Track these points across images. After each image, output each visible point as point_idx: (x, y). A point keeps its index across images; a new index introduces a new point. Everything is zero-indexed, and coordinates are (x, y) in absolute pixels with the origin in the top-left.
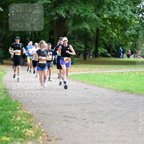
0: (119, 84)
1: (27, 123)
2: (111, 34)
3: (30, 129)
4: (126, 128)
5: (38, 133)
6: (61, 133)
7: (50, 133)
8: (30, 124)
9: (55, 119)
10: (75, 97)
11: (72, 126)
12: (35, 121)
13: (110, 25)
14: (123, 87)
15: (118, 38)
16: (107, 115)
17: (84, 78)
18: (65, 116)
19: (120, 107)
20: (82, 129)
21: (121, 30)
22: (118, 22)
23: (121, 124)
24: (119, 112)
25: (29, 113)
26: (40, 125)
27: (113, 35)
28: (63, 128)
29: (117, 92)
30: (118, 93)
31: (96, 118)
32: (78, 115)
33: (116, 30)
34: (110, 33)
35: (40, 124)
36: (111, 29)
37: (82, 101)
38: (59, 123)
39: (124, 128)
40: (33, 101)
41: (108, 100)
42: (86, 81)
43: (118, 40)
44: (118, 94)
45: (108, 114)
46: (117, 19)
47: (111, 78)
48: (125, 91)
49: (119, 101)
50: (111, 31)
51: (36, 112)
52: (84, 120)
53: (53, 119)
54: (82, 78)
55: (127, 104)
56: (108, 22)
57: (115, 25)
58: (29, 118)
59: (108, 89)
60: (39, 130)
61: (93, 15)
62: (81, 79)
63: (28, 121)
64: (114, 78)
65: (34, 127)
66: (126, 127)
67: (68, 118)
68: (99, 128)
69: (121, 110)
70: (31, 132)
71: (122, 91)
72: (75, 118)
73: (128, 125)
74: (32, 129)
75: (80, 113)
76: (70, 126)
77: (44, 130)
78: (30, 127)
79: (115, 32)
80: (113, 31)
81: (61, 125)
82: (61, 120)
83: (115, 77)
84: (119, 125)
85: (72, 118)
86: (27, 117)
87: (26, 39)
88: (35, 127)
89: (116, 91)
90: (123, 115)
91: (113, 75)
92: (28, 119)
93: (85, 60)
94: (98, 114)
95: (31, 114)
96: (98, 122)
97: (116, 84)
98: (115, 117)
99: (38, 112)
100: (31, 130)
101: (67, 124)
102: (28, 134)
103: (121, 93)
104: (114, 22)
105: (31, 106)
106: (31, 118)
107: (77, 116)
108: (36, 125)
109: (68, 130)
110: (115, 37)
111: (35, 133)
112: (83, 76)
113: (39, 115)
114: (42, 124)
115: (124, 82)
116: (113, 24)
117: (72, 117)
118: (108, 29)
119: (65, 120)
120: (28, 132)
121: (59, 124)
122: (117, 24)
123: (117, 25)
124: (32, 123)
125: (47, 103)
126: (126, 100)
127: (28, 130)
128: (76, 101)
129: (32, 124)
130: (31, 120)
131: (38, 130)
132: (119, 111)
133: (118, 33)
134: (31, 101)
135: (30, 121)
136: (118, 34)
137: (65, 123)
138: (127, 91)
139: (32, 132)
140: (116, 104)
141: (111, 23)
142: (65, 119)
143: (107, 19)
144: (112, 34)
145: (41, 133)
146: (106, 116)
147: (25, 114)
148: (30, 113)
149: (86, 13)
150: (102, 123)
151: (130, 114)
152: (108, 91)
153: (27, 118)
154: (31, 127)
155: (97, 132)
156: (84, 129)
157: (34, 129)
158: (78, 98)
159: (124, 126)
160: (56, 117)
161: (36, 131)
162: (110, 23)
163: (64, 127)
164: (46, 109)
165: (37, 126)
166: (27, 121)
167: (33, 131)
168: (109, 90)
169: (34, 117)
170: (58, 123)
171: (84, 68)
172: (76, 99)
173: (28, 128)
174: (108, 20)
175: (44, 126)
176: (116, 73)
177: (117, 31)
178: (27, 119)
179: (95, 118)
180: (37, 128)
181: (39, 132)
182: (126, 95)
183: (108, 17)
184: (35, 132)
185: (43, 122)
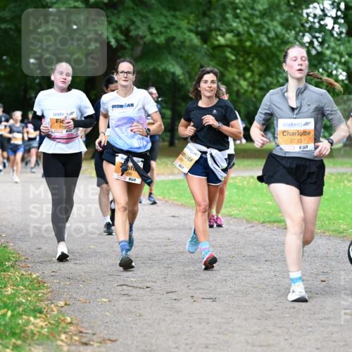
0: (255, 206)
1: (31, 301)
2: (234, 84)
3: (38, 315)
4: (272, 312)
5: (57, 327)
6: (114, 325)
7: (86, 325)
8: (38, 304)
9: (98, 291)
10: (149, 238)
11: (140, 309)
12: (49, 295)
13: (233, 61)
14: (266, 214)
15: (252, 92)
16: (225, 280)
17: (171, 191)
18: (123, 283)
19: (257, 261)
20: (166, 316)
21: (261, 75)
22: (252, 55)
23: (261, 302)
24: (255, 275)
25: (34, 276)
26: (62, 307)
27: (240, 85)
28: (118, 312)
29: (250, 225)
30: (253, 226)
31: (200, 289)
32: (155, 282)
33: (248, 75)
34: (234, 80)
35: (62, 303)
36: (235, 71)
37: (165, 246)
38: (109, 301)
39: (269, 313)
40: (45, 248)
41: (228, 244)
42: (176, 198)
43: (254, 99)
44: (253, 229)
45: (229, 278)
46: (251, 47)
47: (235, 190)
48: (269, 222)
49: (255, 248)
50: (236, 77)
51: (53, 274)
52: (170, 294)
53: (95, 292)
54: (165, 192)
55: (274, 255)
56: (228, 54)
57: (245, 61)
58: (34, 289)
59: (229, 218)
60: (59, 319)
61: (189, 36)
62: (163, 193)
63: (34, 295)
64: (243, 190)
65: (47, 311)
66: (272, 310)
67: (131, 288)
68: (208, 313)
69: (259, 268)
70: (40, 322)
71: (264, 222)
72: (148, 289)
73: (277, 306)
74: (43, 316)
75: (160, 277)
76: (135, 308)
77: (71, 319)
78: (37, 311)
79: (245, 79)
80: (242, 75)
81: (114, 306)
82: (113, 294)
83: (245, 188)
84: (254, 306)
85: (140, 288)
86: (30, 287)
87: (28, 96)
88: (49, 310)
89: (248, 221)
90: (265, 282)
91: (240, 184)
92: (33, 293)
93: (172, 148)
94: (205, 280)
95: (40, 279)
96: (202, 298)
97: (247, 206)
98: (246, 286)
99: (56, 274)
100: (40, 317)
101: (128, 302)
102: (31, 327)
103: (260, 227)
104: (241, 53)
105: (40, 260)
106: (41, 289)
107: (153, 284)
108: (53, 306)
109: (130, 319)
110: (246, 91)
111: (49, 325)
112: (168, 186)
113: (60, 282)
114: (68, 302)
115: (267, 201)
116: (241, 59)
117: (140, 285)
118: (229, 72)
119: (122, 293)
120: (33, 324)
121: (108, 303)
122: (250, 59)
123: (251, 62)
124: (42, 301)
125: (80, 252)
126: (272, 245)
127: (32, 319)
128: (150, 247)
129: (42, 303)
130: (40, 295)
131: (56, 319)
132: (256, 272)
133: (254, 82)
134: (40, 248)
135: (37, 296)
136: (252, 84)
137: (122, 300)
138: (274, 222)
139: (43, 324)
140: (248, 255)
141: (235, 55)
142: (123, 290)
143: (227, 46)
144: (237, 83)
145: (63, 325)
146: (224, 283)
147: (26, 278)
148: (38, 277)
149: (171, 31)
150: (214, 300)
151: (281, 279)
152: (228, 222)
153: (30, 290)
154: (41, 312)
155: (200, 323)
156: (171, 315)
157: (48, 316)
158: (156, 239)
159: (268, 308)
160: (101, 287)
161: (52, 322)
162: (233, 58)
163: (121, 310)
164: (78, 267)
165: (55, 309)
166: (30, 296)
167: (45, 321)
168: (231, 220)
169: (47, 288)
170: (105, 300)
171: (169, 166)
172: (149, 243)
173: (32, 313)
174: (229, 50)
175: (72, 308)
176: (248, 179)
177: (251, 77)
178: (30, 292)
179: (196, 289)
180: (56, 313)
181: (59, 323)
182: (273, 232)
183: (228, 43)
184: (49, 323)
185: (70, 298)
